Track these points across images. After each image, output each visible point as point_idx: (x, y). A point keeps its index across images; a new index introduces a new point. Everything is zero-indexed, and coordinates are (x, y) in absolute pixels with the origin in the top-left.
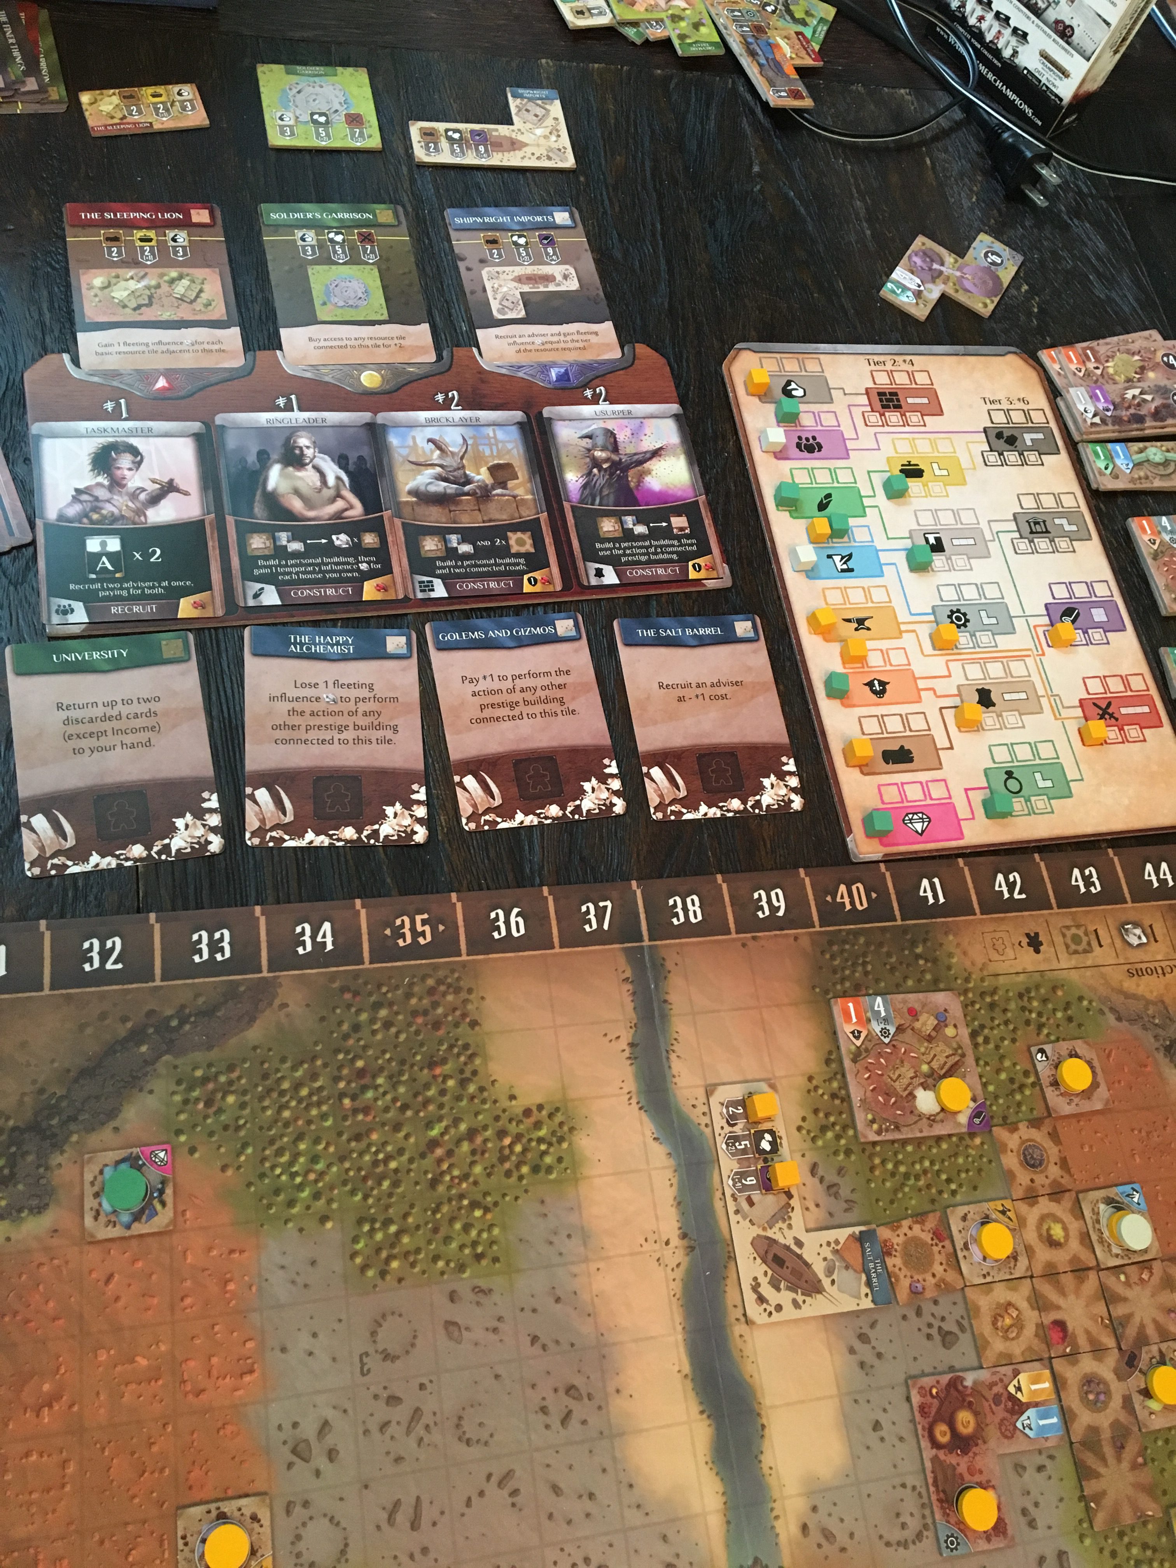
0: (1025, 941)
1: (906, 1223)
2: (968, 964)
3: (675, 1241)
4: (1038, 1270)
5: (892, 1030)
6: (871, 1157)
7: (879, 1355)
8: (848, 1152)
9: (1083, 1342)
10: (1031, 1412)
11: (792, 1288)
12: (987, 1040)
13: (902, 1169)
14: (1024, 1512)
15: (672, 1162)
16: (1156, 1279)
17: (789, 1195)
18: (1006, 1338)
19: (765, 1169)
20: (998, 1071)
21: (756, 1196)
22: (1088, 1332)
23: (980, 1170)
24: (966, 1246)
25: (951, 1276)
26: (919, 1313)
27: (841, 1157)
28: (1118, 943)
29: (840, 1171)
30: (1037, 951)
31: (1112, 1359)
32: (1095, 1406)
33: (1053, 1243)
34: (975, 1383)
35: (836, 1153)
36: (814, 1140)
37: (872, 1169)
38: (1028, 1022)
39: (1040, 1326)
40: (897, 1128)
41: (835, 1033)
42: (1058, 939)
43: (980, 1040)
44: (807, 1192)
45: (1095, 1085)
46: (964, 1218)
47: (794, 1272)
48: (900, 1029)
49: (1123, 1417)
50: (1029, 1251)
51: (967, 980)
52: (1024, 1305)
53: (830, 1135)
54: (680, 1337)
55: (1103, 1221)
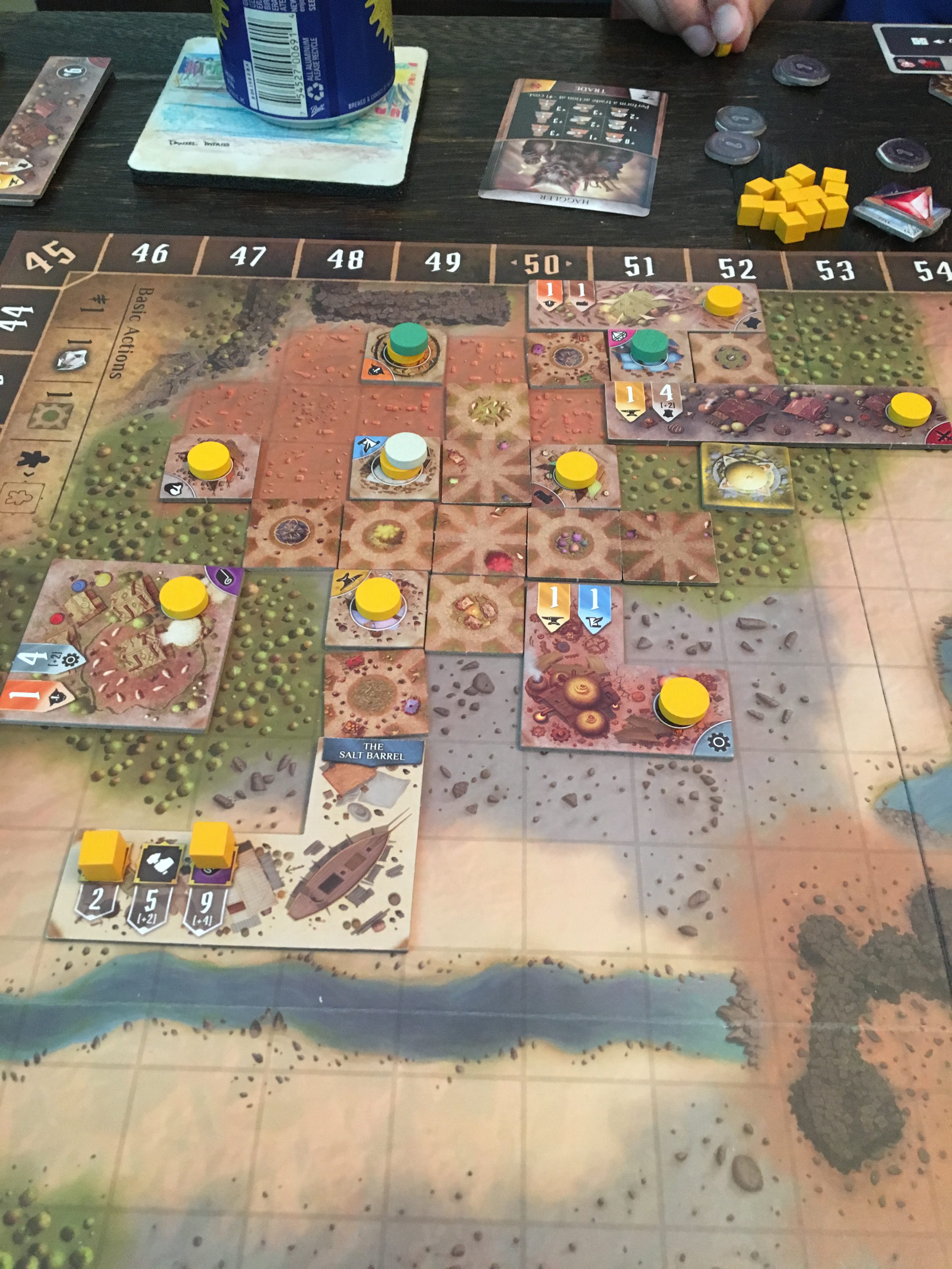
0: (27, 469)
1: (329, 699)
2: (25, 538)
3: (259, 1044)
4: (425, 565)
5: (71, 650)
6: (231, 721)
7: (484, 775)
8: (215, 751)
9: (516, 540)
10: (582, 614)
11: (372, 872)
12: (133, 544)
13: (260, 686)
14: (691, 652)
15: (139, 1025)
16: (463, 451)
17: (246, 846)
18: (494, 619)
19: (199, 874)
20: (176, 542)
21: (231, 896)
22: (505, 532)
23: (291, 596)
24: (377, 635)
25: (408, 661)
26: (442, 713)
27: (218, 761)
28: (72, 377)
29: (237, 767)
30: (46, 459)
31: (538, 515)
32: (586, 547)
33: (398, 540)
34: (538, 667)
35: (210, 767)
36: (182, 793)
37: (247, 724)
38: (129, 494)
39: (487, 579)
40: (203, 678)
41: (45, 727)
42: (42, 434)
43: (129, 551)
44: (250, 821)
45: (230, 445)
46: (342, 627)
47: (351, 865)
48: (74, 640)
49: (602, 522)
50: (399, 566)
51: (46, 545)
52: (460, 590)
53: (183, 770)
54: (402, 1068)
55: (388, 481)
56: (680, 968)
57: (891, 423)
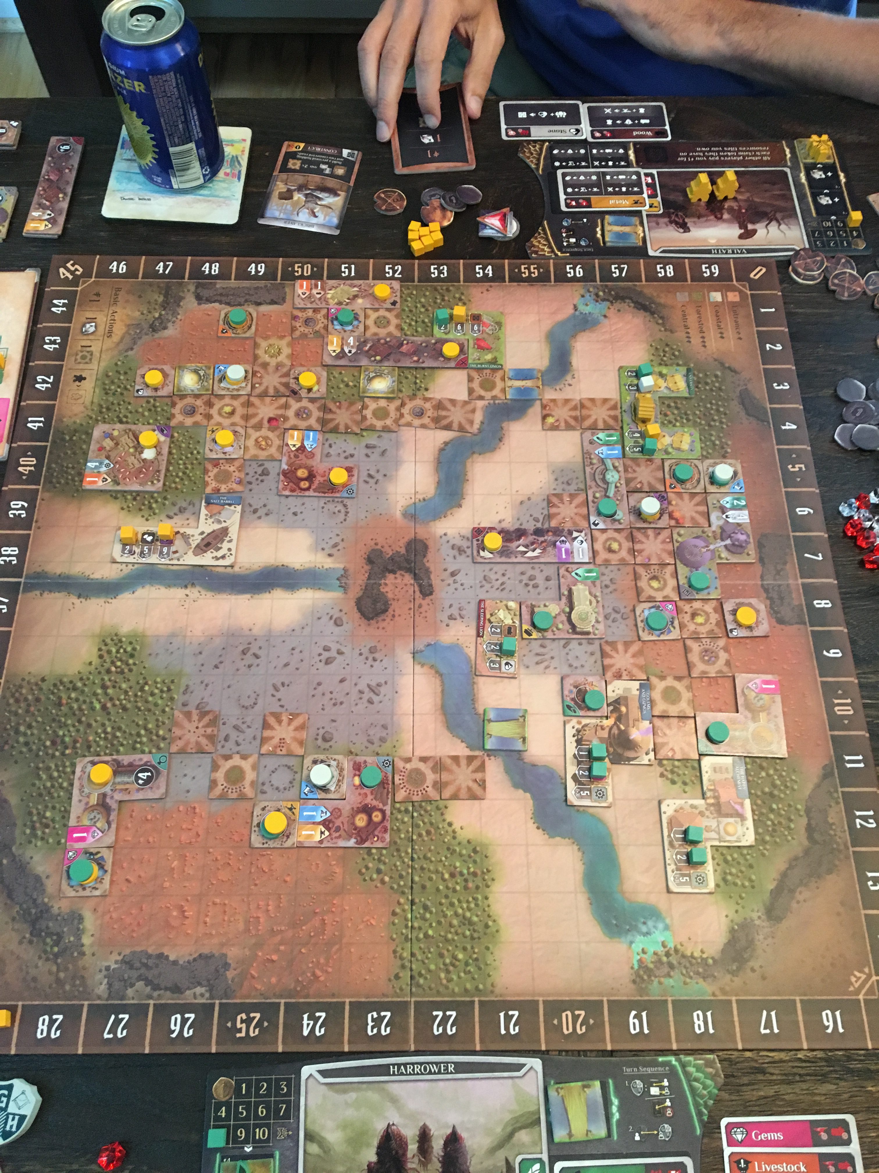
0: (77, 383)
1: (207, 479)
2: (82, 415)
3: (187, 591)
4: (243, 423)
5: (107, 461)
6: (170, 488)
7: (265, 506)
8: (165, 498)
9: (281, 412)
10: (306, 443)
11: (222, 541)
12: (126, 417)
13: (180, 474)
14: (346, 458)
15: (148, 587)
16: (262, 371)
17: (178, 532)
18: (271, 446)
19: (162, 541)
20: (143, 415)
21: (173, 548)
22: (277, 408)
23: (191, 437)
24: (225, 453)
25: (237, 464)
26: (250, 483)
27: (167, 502)
28: (91, 337)
29: (174, 504)
30: (85, 379)
31: (291, 401)
32: (309, 415)
33: (232, 413)
34: (287, 464)
35: (164, 504)
36: (155, 514)
37: (177, 489)
38: (122, 394)
39: (269, 429)
40: (159, 471)
41: (101, 491)
42: (81, 366)
43: (124, 420)
44: (180, 523)
45: (162, 371)
46: (211, 450)
47: (215, 539)
48: (108, 457)
49: (317, 404)
50: (233, 424)
51: (91, 418)
52: (258, 434)
53: (154, 505)
54: (234, 597)
55: (229, 386)
56: (326, 566)
57: (443, 356)
